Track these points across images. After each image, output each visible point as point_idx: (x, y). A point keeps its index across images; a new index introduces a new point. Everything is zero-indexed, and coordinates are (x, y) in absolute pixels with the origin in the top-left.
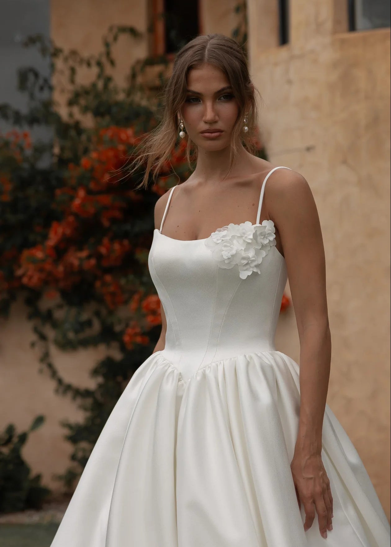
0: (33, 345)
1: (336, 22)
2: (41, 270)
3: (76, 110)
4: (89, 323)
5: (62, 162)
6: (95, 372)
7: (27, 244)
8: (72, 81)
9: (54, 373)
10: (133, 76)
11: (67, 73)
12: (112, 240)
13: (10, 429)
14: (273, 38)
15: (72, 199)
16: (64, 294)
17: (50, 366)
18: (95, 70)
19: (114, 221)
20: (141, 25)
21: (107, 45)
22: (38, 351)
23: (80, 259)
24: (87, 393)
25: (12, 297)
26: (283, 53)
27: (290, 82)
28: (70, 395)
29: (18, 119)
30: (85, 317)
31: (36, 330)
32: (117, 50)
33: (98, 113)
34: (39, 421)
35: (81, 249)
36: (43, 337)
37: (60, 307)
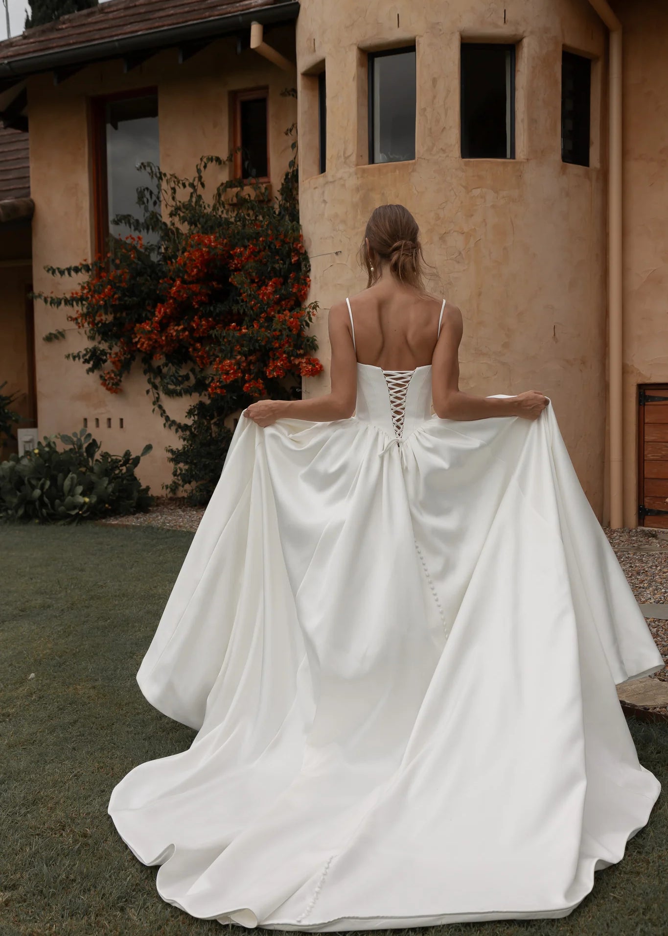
0: (148, 392)
1: (360, 156)
2: (150, 339)
3: (176, 219)
4: (187, 378)
5: (166, 258)
6: (190, 413)
7: (140, 320)
8: (173, 198)
9: (163, 412)
10: (219, 195)
11: (170, 192)
12: (200, 318)
13: (127, 454)
14: (316, 168)
15: (171, 286)
16: (168, 356)
17: (160, 407)
18: (189, 190)
19: (201, 304)
20: (224, 155)
21: (199, 171)
22: (152, 396)
23: (177, 331)
24: (185, 428)
25: (133, 358)
26: (321, 179)
27: (325, 202)
28: (174, 428)
29: (137, 226)
30: (183, 372)
31: (149, 381)
32: (206, 175)
33: (192, 223)
34: (149, 448)
35: (179, 325)
36: (155, 387)
37: (166, 365)
